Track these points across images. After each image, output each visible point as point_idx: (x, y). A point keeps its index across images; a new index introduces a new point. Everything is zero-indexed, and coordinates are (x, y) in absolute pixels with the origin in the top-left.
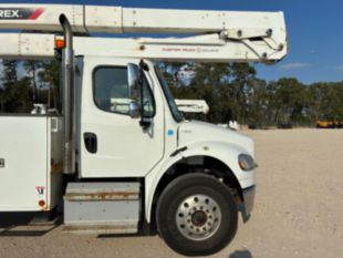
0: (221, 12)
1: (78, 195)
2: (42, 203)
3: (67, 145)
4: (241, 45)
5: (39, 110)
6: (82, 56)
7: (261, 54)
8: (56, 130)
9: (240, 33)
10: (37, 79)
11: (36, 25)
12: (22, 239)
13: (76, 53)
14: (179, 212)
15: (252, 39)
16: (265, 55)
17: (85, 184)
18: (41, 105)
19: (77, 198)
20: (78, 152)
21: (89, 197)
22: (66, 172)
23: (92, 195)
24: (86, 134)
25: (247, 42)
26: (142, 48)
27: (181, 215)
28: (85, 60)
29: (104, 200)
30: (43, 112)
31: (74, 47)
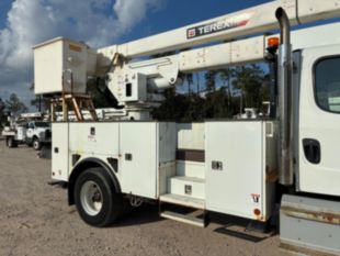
1: (297, 210)
2: (257, 212)
3: (283, 152)
5: (250, 114)
6: (299, 51)
8: (271, 135)
10: (231, 87)
11: (245, 30)
12: (234, 239)
13: (294, 48)
17: (303, 198)
18: (251, 110)
19: (295, 214)
20: (295, 161)
21: (311, 216)
22: (283, 182)
23: (315, 214)
24: (305, 141)
28: (303, 54)
29: (330, 223)
30: (254, 116)
31: (292, 42)
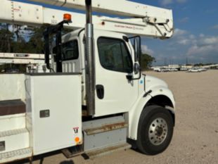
0: (145, 5)
2: (77, 139)
4: (154, 27)
7: (163, 33)
9: (155, 20)
14: (150, 130)
15: (160, 24)
16: (165, 34)
25: (157, 25)
26: (103, 23)
27: (151, 132)
29: (111, 130)
